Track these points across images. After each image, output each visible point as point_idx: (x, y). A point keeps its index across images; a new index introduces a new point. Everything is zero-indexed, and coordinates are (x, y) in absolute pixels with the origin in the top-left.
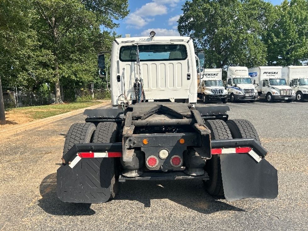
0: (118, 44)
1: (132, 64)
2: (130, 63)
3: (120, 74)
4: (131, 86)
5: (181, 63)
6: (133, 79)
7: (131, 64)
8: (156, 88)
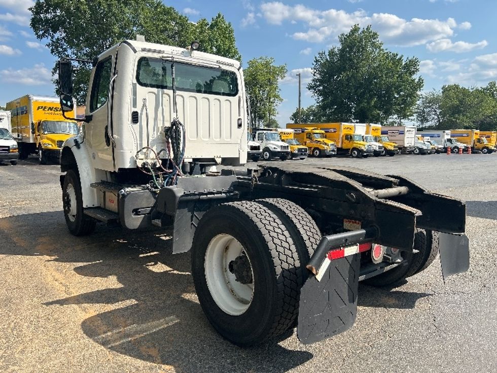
0: (135, 51)
1: (158, 92)
2: (155, 90)
3: (138, 109)
4: (155, 132)
5: (229, 101)
6: (160, 120)
7: (156, 93)
8: (196, 139)
